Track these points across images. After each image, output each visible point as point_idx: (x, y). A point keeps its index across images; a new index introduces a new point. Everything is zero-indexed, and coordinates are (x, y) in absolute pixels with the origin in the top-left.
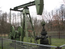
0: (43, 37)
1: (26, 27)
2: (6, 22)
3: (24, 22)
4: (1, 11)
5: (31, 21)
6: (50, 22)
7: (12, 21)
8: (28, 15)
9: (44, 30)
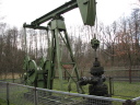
0: (96, 79)
1: (59, 59)
2: (15, 48)
3: (55, 48)
4: (4, 25)
5: (68, 45)
6: (111, 48)
7: (28, 45)
8: (62, 33)
9: (97, 65)
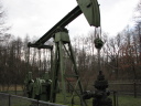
0: (100, 93)
1: (62, 71)
2: (19, 60)
3: (59, 60)
4: (8, 36)
7: (31, 56)
8: (67, 45)
